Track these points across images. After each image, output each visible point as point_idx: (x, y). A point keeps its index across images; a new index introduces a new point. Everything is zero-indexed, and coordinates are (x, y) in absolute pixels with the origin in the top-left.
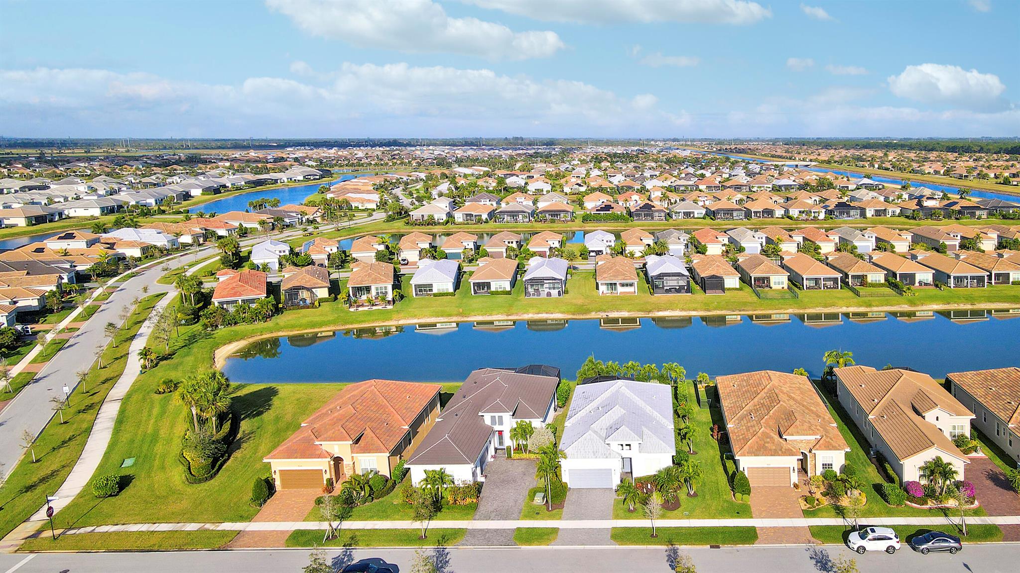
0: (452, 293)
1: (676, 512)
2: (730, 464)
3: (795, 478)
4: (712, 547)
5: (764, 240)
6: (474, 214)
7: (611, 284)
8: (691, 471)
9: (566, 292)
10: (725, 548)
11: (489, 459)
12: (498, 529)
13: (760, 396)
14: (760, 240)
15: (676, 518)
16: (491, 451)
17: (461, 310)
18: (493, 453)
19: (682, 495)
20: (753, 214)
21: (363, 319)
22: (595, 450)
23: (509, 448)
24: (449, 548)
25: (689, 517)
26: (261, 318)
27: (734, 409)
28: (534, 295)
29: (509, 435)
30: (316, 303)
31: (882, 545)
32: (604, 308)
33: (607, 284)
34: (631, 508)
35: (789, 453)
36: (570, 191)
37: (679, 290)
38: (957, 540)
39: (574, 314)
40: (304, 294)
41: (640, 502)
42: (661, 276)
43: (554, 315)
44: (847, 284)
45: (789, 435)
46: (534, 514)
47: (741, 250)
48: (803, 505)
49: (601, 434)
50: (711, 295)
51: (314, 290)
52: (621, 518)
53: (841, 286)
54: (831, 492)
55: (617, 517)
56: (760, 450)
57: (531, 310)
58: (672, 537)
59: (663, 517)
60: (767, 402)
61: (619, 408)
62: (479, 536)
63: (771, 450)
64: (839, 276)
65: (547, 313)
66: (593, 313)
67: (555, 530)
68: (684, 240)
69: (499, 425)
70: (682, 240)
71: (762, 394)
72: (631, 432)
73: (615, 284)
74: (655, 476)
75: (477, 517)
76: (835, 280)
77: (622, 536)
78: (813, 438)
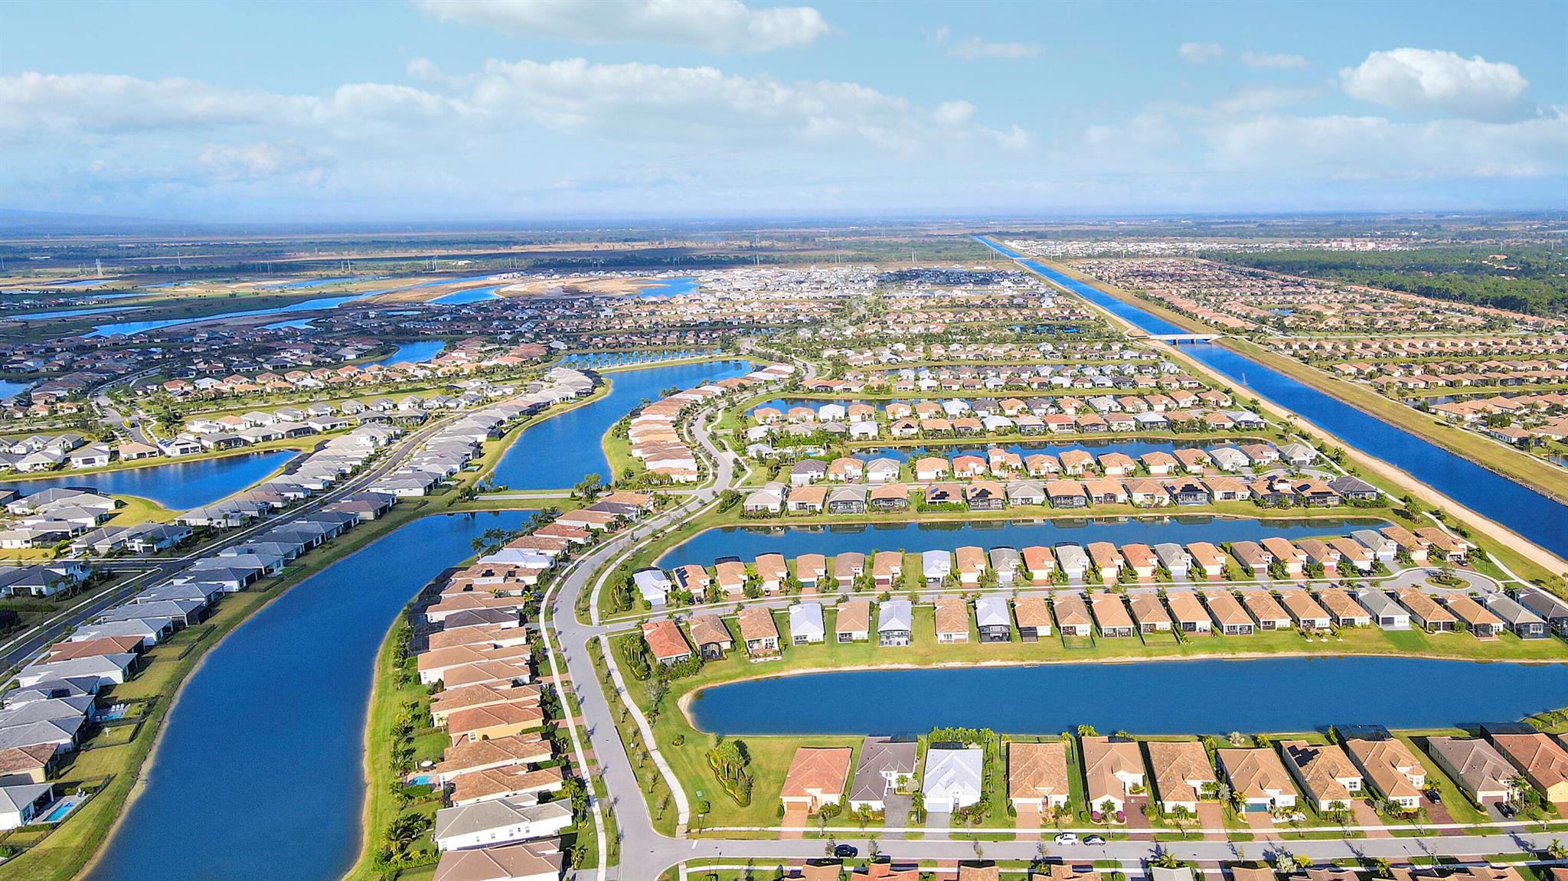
0: (822, 642)
1: (979, 825)
3: (1041, 808)
4: (994, 842)
7: (948, 635)
10: (1001, 843)
15: (978, 829)
16: (886, 791)
19: (983, 817)
21: (763, 670)
22: (940, 794)
25: (986, 828)
28: (887, 645)
29: (895, 782)
30: (724, 655)
31: (1070, 842)
33: (945, 635)
34: (958, 823)
37: (1002, 638)
38: (1103, 839)
39: (918, 665)
40: (714, 647)
42: (988, 626)
43: (904, 664)
44: (1140, 631)
45: (1042, 786)
46: (913, 825)
47: (1064, 576)
48: (1042, 822)
50: (1028, 642)
51: (721, 644)
52: (953, 829)
54: (1056, 817)
55: (951, 827)
56: (1025, 795)
57: (886, 661)
58: (976, 837)
59: (972, 828)
63: (1031, 795)
64: (1132, 627)
65: (899, 663)
66: (934, 662)
67: (923, 834)
68: (1013, 566)
70: (1011, 566)
73: (951, 635)
74: (970, 807)
75: (886, 827)
77: (954, 836)
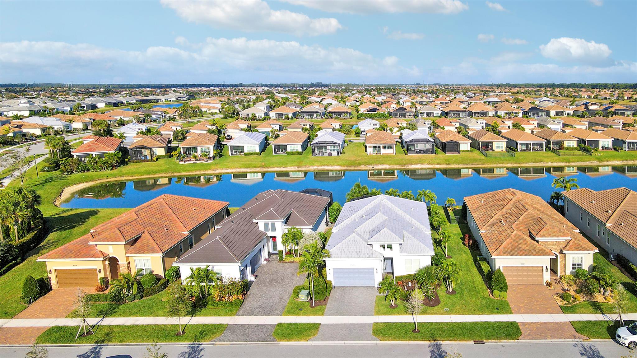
0: (258, 153)
1: (436, 308)
2: (484, 265)
3: (547, 276)
4: (476, 342)
5: (484, 125)
6: (283, 113)
7: (376, 147)
8: (450, 268)
9: (343, 153)
10: (489, 343)
11: (263, 261)
12: (259, 325)
13: (507, 207)
14: (482, 125)
15: (437, 314)
16: (265, 255)
17: (263, 164)
18: (267, 257)
19: (441, 292)
20: (473, 115)
21: (188, 169)
22: (358, 251)
23: (281, 252)
24: (205, 344)
25: (449, 313)
26: (108, 167)
27: (484, 219)
28: (319, 154)
29: (281, 240)
30: (155, 159)
32: (371, 162)
33: (374, 147)
34: (393, 304)
35: (542, 252)
36: (350, 104)
37: (426, 151)
39: (348, 167)
40: (146, 152)
41: (401, 299)
42: (413, 141)
43: (333, 167)
44: (549, 148)
45: (541, 236)
46: (297, 309)
48: (560, 302)
49: (364, 236)
50: (450, 155)
51: (153, 149)
52: (383, 314)
53: (545, 149)
54: (584, 289)
55: (379, 313)
56: (514, 250)
57: (316, 164)
58: (434, 332)
59: (424, 312)
60: (515, 211)
61: (382, 215)
62: (239, 332)
63: (525, 250)
64: (544, 141)
65: (328, 166)
66: (363, 166)
67: (316, 326)
68: (428, 124)
69: (272, 231)
70: (427, 124)
71: (509, 205)
72: (392, 233)
73: (379, 147)
74: (415, 274)
75: (241, 313)
76: (541, 145)
77: (384, 331)
78: (563, 239)
